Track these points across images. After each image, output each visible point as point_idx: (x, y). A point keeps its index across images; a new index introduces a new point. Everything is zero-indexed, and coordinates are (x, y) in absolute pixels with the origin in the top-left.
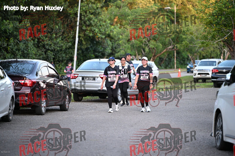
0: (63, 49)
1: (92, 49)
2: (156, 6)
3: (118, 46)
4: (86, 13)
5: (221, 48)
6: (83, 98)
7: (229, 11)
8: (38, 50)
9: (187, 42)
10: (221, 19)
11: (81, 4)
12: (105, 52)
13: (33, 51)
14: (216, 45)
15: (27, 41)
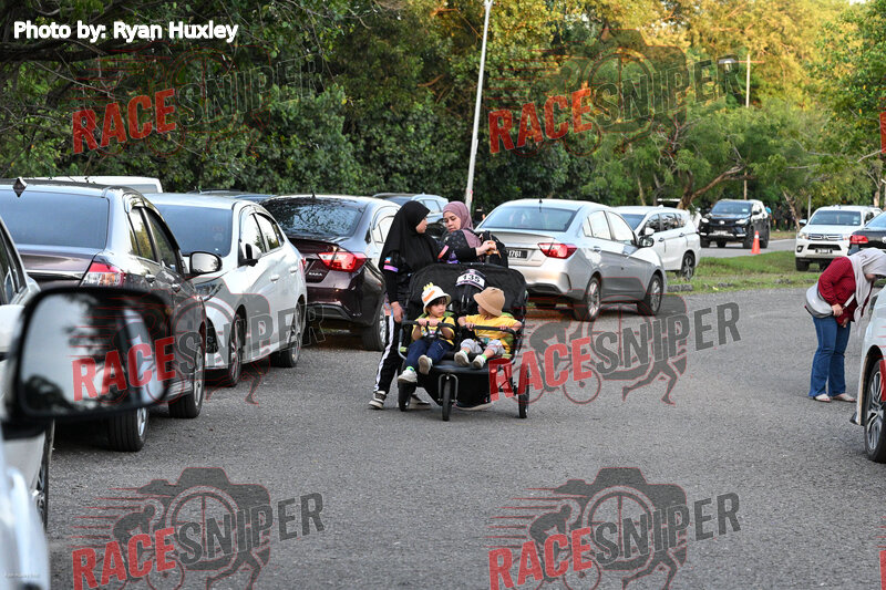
0: (436, 170)
1: (515, 170)
2: (695, 54)
3: (587, 163)
4: (501, 69)
5: (875, 176)
8: (367, 171)
9: (780, 156)
11: (487, 46)
12: (551, 181)
13: (352, 171)
14: (861, 168)
15: (337, 144)
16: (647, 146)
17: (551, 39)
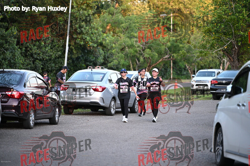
0: (52, 59)
1: (83, 58)
2: (151, 13)
3: (111, 55)
5: (220, 58)
6: (74, 110)
7: (229, 18)
8: (26, 60)
9: (184, 51)
10: (220, 26)
11: (71, 11)
12: (97, 62)
13: (20, 60)
14: (215, 55)
15: (14, 50)
16: (133, 48)
17: (96, 8)
